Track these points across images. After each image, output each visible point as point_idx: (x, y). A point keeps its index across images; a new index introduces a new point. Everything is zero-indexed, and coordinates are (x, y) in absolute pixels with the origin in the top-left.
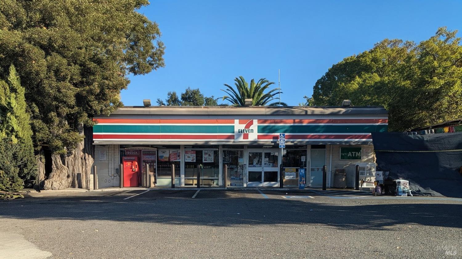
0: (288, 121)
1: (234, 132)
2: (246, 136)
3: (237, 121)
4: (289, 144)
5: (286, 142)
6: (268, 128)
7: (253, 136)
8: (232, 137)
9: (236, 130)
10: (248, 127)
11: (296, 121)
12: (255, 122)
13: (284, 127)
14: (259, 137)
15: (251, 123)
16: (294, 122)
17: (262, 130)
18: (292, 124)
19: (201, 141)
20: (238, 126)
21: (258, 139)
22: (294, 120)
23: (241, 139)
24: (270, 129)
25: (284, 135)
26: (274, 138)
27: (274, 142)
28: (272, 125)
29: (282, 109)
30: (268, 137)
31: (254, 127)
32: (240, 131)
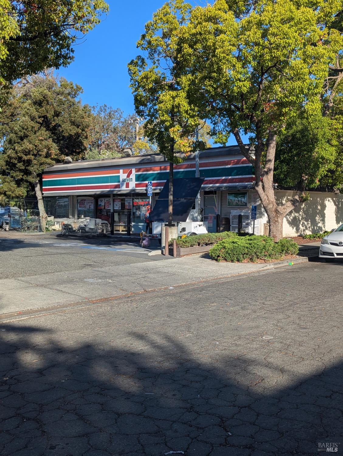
0: (156, 168)
1: (119, 182)
2: (127, 186)
3: (121, 171)
4: (158, 191)
5: (154, 190)
6: (142, 176)
7: (132, 185)
8: (117, 187)
9: (121, 179)
10: (128, 176)
11: (162, 167)
12: (134, 171)
13: (152, 174)
14: (137, 185)
15: (130, 173)
16: (161, 169)
17: (138, 178)
18: (159, 172)
19: (98, 191)
20: (122, 175)
21: (136, 187)
22: (161, 167)
23: (124, 188)
24: (143, 177)
25: (151, 182)
26: (147, 186)
27: (146, 190)
28: (145, 173)
29: (149, 157)
30: (142, 185)
31: (133, 176)
32: (124, 181)
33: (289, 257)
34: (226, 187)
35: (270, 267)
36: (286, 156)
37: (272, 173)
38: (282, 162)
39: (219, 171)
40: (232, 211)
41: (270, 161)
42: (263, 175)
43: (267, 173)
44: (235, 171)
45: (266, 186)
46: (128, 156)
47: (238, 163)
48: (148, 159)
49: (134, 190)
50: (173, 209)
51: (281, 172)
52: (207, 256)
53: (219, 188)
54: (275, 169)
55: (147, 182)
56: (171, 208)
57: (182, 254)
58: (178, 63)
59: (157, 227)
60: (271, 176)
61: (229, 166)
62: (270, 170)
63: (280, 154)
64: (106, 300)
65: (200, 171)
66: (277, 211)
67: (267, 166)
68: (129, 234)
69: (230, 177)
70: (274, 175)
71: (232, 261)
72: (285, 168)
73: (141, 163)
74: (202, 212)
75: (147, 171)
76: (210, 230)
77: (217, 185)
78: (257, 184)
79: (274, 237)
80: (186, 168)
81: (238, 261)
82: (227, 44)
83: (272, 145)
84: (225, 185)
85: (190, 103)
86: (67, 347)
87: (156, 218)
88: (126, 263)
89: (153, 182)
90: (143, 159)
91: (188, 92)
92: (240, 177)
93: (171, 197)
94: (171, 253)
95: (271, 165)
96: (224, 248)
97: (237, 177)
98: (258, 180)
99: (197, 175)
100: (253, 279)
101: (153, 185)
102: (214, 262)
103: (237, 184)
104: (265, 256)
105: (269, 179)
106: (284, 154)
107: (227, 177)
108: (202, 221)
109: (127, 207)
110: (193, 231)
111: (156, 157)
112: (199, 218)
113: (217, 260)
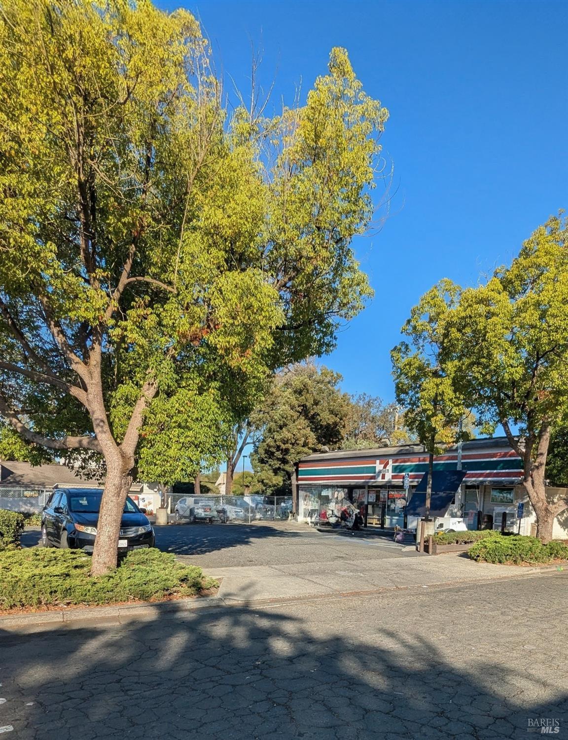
0: (414, 460)
1: (375, 473)
2: (383, 477)
3: (378, 461)
4: (415, 484)
5: (412, 482)
6: (399, 467)
7: (389, 476)
8: (372, 478)
9: (377, 470)
10: (385, 467)
11: (421, 459)
12: (391, 462)
13: (410, 466)
14: (393, 477)
15: (387, 464)
16: (419, 461)
17: (395, 469)
18: (417, 463)
19: (353, 482)
20: (379, 466)
21: (392, 479)
22: (419, 458)
23: (380, 479)
24: (400, 469)
25: (408, 474)
26: (403, 478)
27: (403, 482)
28: (402, 464)
29: (408, 447)
30: (398, 477)
31: (390, 467)
32: (380, 472)
33: (559, 561)
34: (490, 481)
35: (535, 571)
36: (560, 449)
37: (543, 468)
38: (555, 456)
39: (483, 465)
40: (495, 508)
41: (541, 454)
42: (533, 470)
43: (537, 467)
44: (502, 465)
45: (536, 482)
46: (386, 446)
47: (505, 455)
48: (407, 450)
49: (389, 482)
50: (431, 504)
51: (554, 467)
52: (465, 555)
53: (482, 482)
54: (548, 464)
55: (404, 474)
56: (428, 503)
57: (438, 551)
58: (444, 349)
59: (412, 522)
60: (542, 471)
61: (495, 459)
62: (541, 464)
63: (554, 448)
64: (357, 594)
65: (462, 463)
66: (546, 510)
67: (538, 460)
68: (382, 527)
69: (495, 471)
70: (546, 471)
71: (493, 562)
72: (559, 463)
73: (399, 454)
74: (462, 507)
75: (405, 462)
76: (470, 527)
77: (481, 479)
78: (525, 480)
79: (543, 538)
80: (447, 460)
81: (500, 562)
82: (499, 327)
83: (545, 437)
84: (489, 479)
85: (455, 391)
86: (317, 638)
87: (412, 512)
88: (379, 557)
89: (410, 474)
90: (402, 450)
91: (453, 379)
92: (507, 471)
93: (429, 491)
94: (426, 549)
95: (543, 459)
96: (485, 547)
97: (504, 471)
98: (526, 475)
99: (459, 468)
100: (517, 584)
101: (411, 477)
102: (473, 561)
103: (503, 478)
104: (531, 559)
105: (539, 475)
106: (558, 447)
107: (492, 471)
108: (461, 517)
109: (382, 500)
110: (451, 528)
111: (415, 447)
112: (459, 514)
113: (476, 560)
